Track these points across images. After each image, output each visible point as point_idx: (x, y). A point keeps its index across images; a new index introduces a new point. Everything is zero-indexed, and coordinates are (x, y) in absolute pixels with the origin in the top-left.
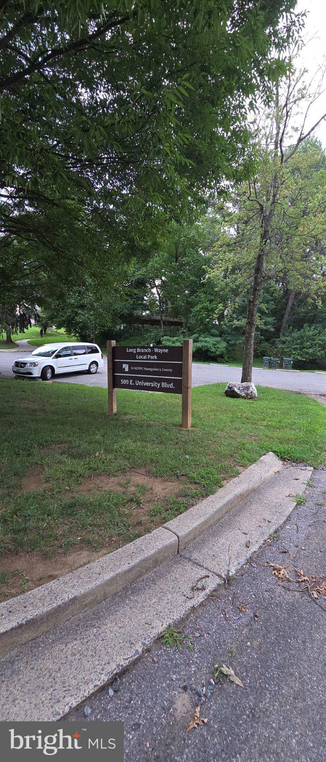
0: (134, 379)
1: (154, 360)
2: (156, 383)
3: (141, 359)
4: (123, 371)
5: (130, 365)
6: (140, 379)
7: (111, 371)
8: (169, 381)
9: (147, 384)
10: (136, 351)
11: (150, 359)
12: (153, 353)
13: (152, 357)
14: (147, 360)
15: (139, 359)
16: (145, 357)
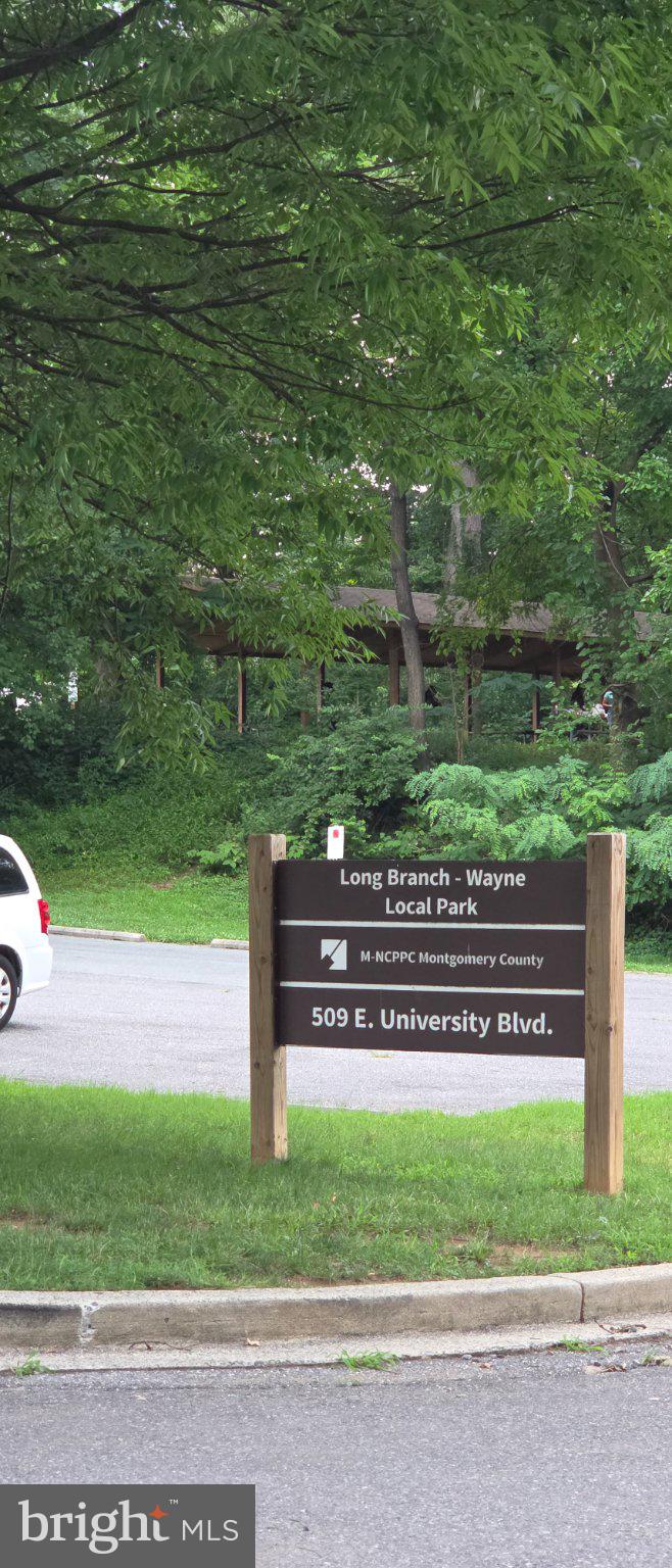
0: (373, 1002)
1: (465, 917)
2: (473, 1018)
3: (406, 917)
4: (322, 969)
5: (357, 941)
6: (402, 1003)
7: (268, 971)
8: (528, 1008)
9: (434, 1022)
10: (384, 880)
11: (445, 917)
12: (458, 892)
13: (456, 909)
14: (434, 918)
15: (396, 918)
16: (424, 908)
